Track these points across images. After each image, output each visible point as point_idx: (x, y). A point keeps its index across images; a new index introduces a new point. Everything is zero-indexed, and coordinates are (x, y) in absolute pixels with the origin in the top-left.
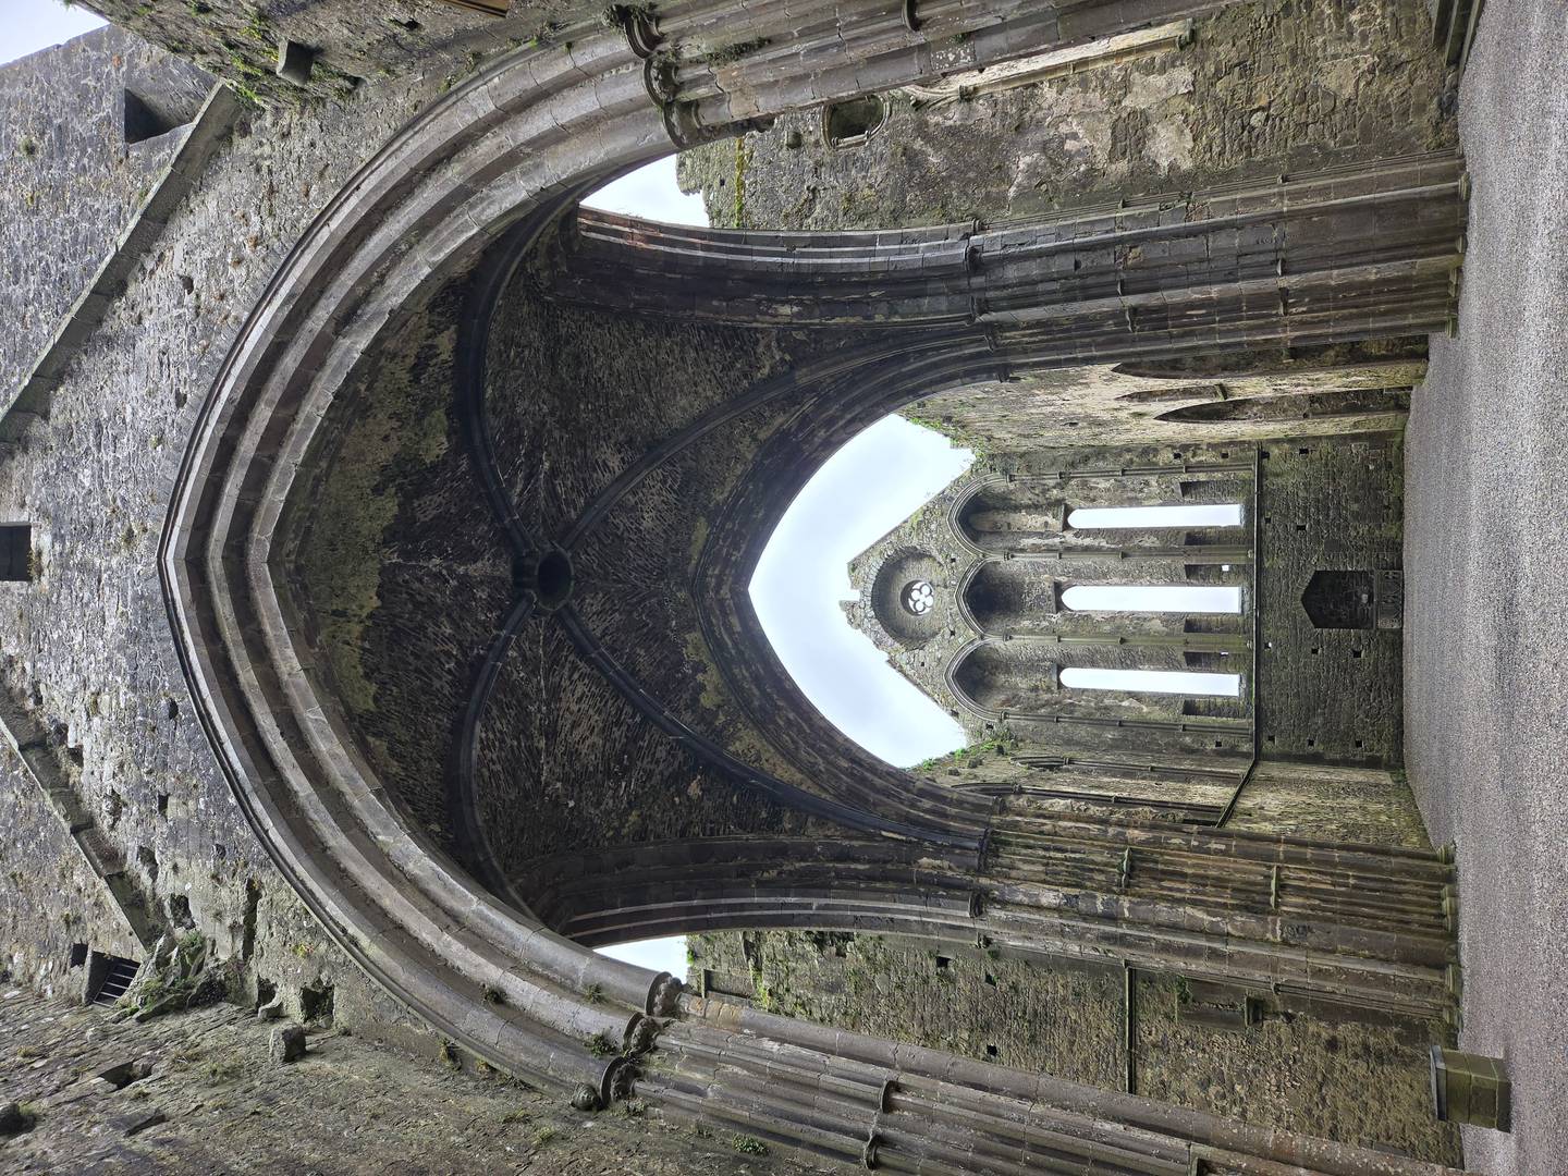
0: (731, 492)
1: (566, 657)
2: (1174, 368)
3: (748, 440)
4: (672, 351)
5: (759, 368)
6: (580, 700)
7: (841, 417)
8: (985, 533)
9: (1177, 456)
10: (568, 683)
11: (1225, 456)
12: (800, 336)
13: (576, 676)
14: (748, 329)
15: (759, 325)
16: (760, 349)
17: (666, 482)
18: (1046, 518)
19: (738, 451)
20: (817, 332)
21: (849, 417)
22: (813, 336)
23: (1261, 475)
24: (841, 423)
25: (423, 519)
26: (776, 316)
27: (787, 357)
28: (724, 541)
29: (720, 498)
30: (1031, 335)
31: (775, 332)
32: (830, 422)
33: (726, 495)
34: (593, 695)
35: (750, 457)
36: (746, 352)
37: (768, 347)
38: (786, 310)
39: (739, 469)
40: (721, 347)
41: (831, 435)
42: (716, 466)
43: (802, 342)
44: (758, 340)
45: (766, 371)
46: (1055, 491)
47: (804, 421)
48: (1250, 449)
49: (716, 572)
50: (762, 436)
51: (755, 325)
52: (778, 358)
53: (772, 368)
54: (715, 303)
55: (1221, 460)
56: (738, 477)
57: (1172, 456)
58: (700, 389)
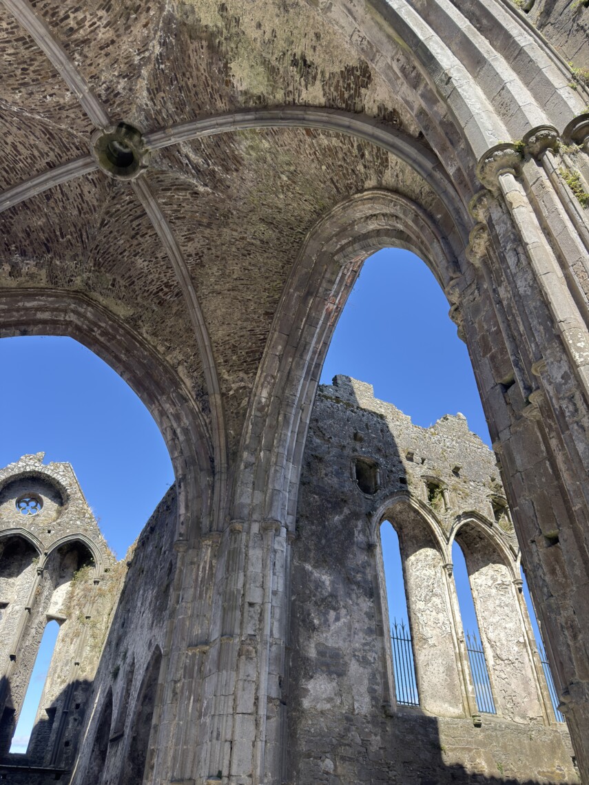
0: (146, 340)
1: (53, 150)
2: (145, 697)
3: (181, 357)
4: (255, 313)
5: (229, 372)
6: (15, 147)
7: (179, 425)
8: (62, 559)
9: (78, 706)
10: (32, 142)
11: (67, 744)
12: (244, 403)
13: (36, 153)
14: (257, 368)
15: (258, 374)
16: (241, 374)
17: (166, 287)
18: (60, 603)
19: (175, 349)
20: (244, 415)
21: (178, 431)
22: (242, 411)
23: (44, 772)
24: (175, 425)
25: (192, 47)
26: (262, 386)
27: (231, 393)
28: (111, 326)
29: (143, 331)
30: (204, 568)
31: (250, 386)
32: (178, 417)
33: (145, 335)
34: (16, 162)
35: (168, 358)
36: (242, 364)
37: (242, 380)
38: (265, 394)
39: (161, 349)
40: (250, 348)
41: (168, 417)
42: (168, 330)
43: (239, 404)
44: (247, 373)
45: (226, 376)
46: (78, 612)
47: (184, 399)
48: (67, 764)
49: (89, 315)
50: (180, 369)
51: (259, 372)
52: (233, 385)
53: (227, 380)
54: (280, 347)
55: (64, 740)
56: (155, 347)
57: (79, 701)
58: (225, 327)
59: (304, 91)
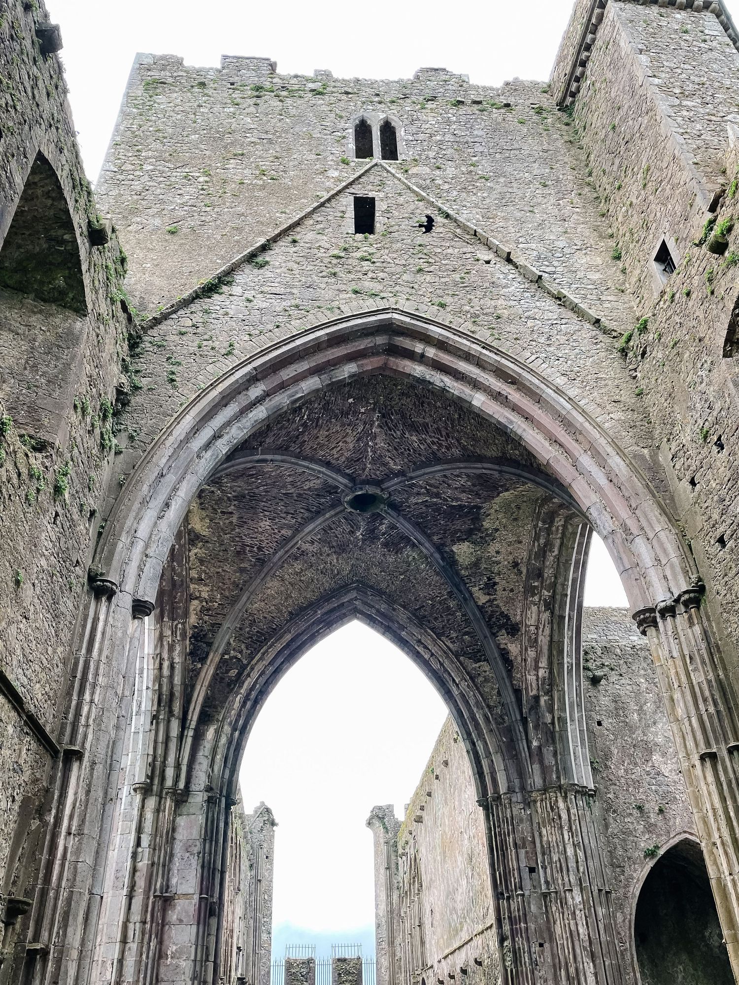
4: (286, 608)
7: (169, 658)
12: (233, 673)
31: (245, 662)
36: (248, 638)
37: (241, 652)
40: (262, 630)
42: (219, 570)
50: (196, 603)
52: (232, 652)
58: (262, 603)
59: (477, 588)
